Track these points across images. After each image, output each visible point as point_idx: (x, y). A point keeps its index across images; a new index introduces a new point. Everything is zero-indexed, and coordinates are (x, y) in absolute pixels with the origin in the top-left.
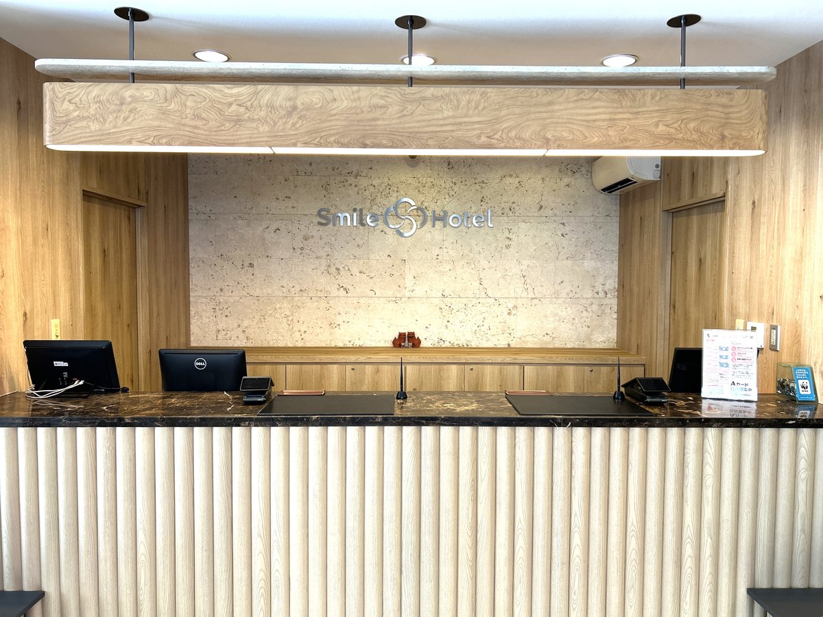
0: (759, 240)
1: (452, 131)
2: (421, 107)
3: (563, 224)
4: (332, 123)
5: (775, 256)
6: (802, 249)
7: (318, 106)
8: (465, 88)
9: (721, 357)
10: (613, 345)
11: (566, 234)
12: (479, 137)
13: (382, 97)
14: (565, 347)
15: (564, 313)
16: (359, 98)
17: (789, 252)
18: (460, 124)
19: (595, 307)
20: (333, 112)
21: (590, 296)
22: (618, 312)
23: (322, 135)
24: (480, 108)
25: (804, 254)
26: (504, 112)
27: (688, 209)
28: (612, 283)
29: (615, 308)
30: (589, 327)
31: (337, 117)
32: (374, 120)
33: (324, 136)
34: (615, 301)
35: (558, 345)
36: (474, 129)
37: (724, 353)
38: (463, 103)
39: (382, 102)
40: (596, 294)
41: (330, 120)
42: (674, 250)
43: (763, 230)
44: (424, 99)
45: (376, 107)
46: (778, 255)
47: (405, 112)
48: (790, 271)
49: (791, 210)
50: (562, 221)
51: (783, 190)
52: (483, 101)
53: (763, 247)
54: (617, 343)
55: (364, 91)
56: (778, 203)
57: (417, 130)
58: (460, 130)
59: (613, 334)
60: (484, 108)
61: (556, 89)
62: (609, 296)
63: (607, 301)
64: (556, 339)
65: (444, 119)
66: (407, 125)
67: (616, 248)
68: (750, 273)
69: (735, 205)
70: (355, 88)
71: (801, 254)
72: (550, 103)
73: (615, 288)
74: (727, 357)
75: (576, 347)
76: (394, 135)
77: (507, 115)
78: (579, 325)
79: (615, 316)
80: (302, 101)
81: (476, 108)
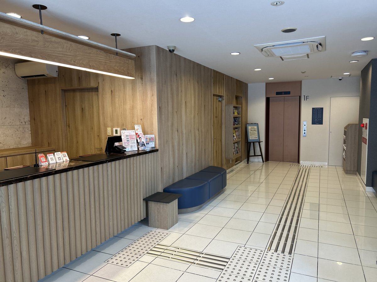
0: (115, 103)
1: (62, 57)
2: (51, 45)
3: (3, 91)
4: (17, 44)
5: (123, 108)
6: (133, 106)
7: (10, 34)
8: (64, 41)
9: (127, 138)
10: (30, 145)
11: (5, 96)
12: (71, 61)
13: (36, 37)
14: (10, 148)
15: (8, 132)
16: (27, 35)
17: (128, 107)
18: (65, 54)
19: (21, 129)
20: (17, 39)
21: (19, 124)
22: (31, 131)
23: (13, 48)
24: (70, 50)
25: (134, 108)
26: (77, 53)
27: (74, 90)
28: (27, 118)
29: (30, 129)
30: (19, 138)
31: (18, 41)
32: (34, 46)
33: (14, 49)
34: (29, 126)
35: (6, 147)
36: (69, 58)
37: (128, 137)
38: (65, 47)
39: (36, 39)
40: (21, 123)
41: (15, 42)
42: (67, 104)
43: (117, 100)
44: (52, 42)
45: (34, 41)
46: (124, 108)
47: (45, 45)
48: (129, 112)
49: (128, 94)
50: (3, 90)
51: (124, 88)
52: (71, 47)
53: (117, 105)
54: (32, 144)
55: (29, 32)
56: (122, 92)
57: (50, 54)
58: (65, 57)
59: (30, 140)
60: (72, 50)
61: (91, 49)
62: (27, 124)
63: (26, 126)
64: (5, 145)
65: (59, 51)
66: (47, 51)
67: (28, 103)
68: (112, 113)
69: (103, 91)
70: (25, 30)
71: (133, 107)
72: (90, 53)
73: (29, 120)
74: (128, 138)
75: (15, 147)
76: (42, 54)
77: (79, 55)
78: (15, 137)
79: (30, 132)
80: (2, 30)
81: (69, 50)
